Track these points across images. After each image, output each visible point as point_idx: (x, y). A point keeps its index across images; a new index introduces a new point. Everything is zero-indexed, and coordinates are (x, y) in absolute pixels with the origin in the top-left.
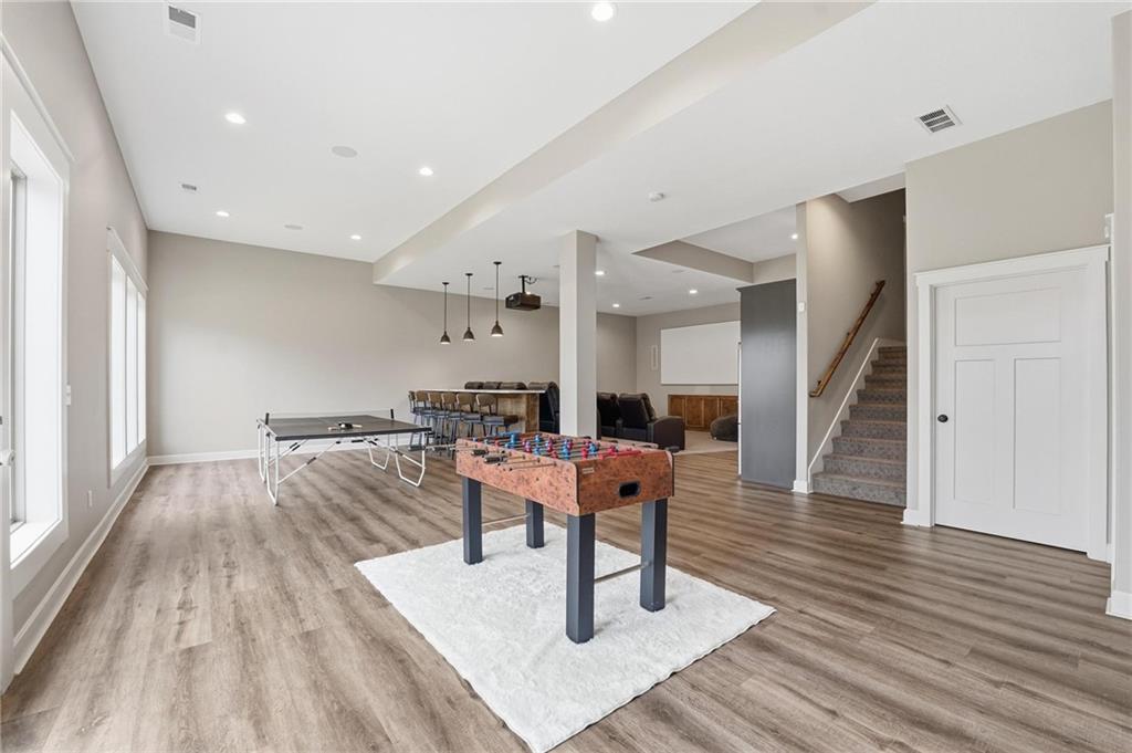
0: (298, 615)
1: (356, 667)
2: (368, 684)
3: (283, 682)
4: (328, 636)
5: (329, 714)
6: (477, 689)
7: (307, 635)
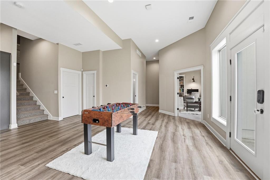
0: (176, 172)
1: (169, 148)
2: (169, 145)
3: (183, 152)
4: (171, 158)
5: (177, 144)
6: (156, 137)
7: (176, 162)
